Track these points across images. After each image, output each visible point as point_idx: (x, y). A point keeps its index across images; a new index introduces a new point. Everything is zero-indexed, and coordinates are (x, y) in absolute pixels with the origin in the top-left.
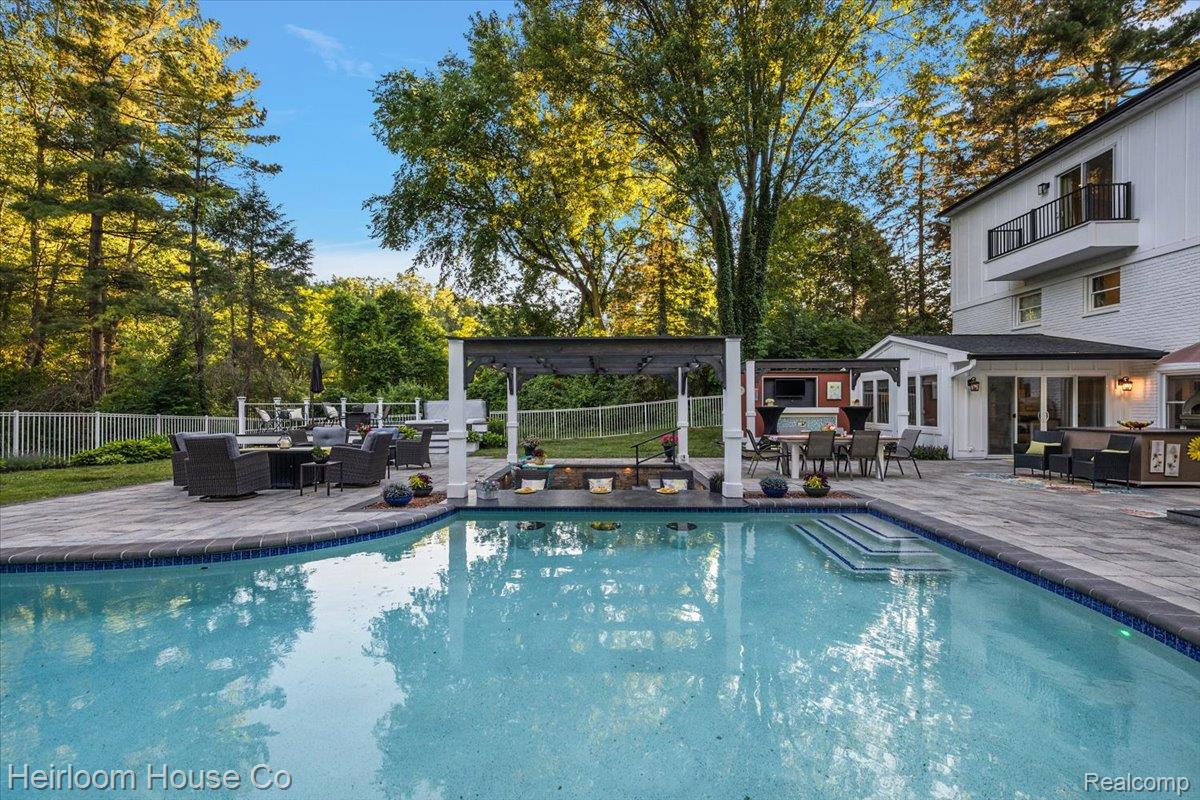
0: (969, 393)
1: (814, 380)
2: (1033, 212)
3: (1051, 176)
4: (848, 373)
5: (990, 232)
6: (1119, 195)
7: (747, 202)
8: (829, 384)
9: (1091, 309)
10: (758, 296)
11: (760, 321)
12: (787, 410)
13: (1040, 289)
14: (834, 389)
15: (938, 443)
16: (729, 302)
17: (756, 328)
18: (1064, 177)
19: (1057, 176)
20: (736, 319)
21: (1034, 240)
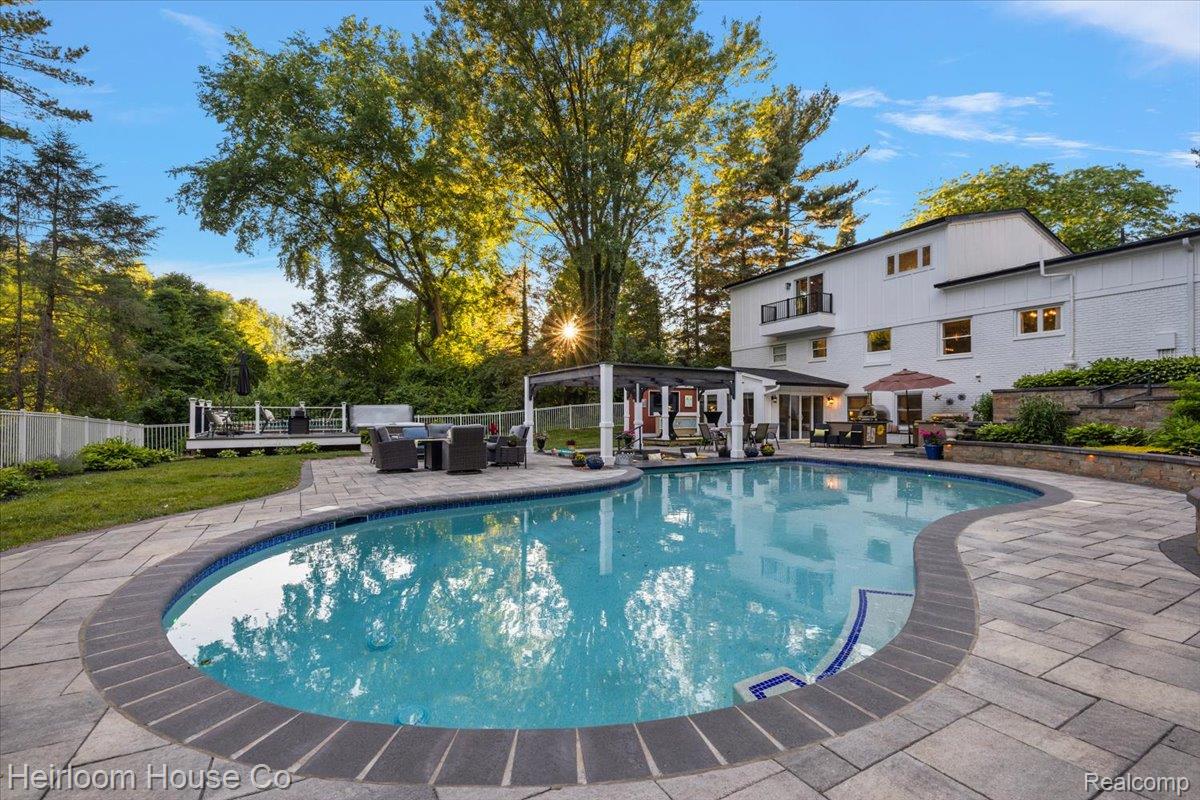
0: (772, 404)
1: (676, 393)
2: (788, 300)
3: (791, 281)
5: (762, 306)
6: (826, 299)
8: (686, 397)
9: (812, 359)
13: (786, 346)
14: (689, 400)
18: (798, 283)
19: (795, 281)
21: (788, 317)
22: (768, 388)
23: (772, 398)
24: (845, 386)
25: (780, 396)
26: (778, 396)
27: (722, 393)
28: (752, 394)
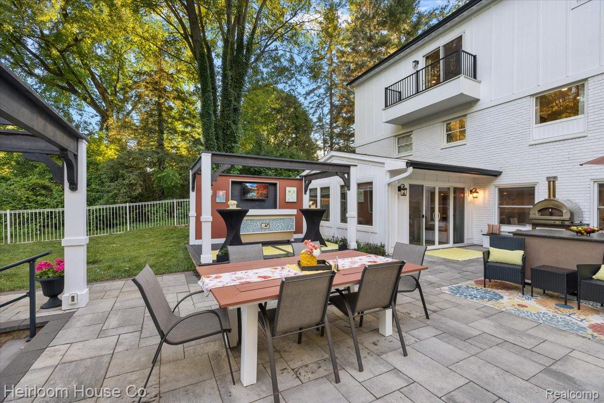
0: (399, 198)
1: (275, 185)
2: (417, 72)
3: (419, 56)
4: (302, 180)
5: (386, 89)
7: (225, 43)
8: (288, 189)
9: (445, 144)
10: (234, 122)
11: (235, 142)
12: (251, 212)
13: (412, 131)
14: (291, 194)
15: (376, 241)
16: (211, 123)
17: (233, 147)
18: (427, 57)
19: (424, 56)
20: (217, 138)
21: (418, 92)
22: (393, 173)
23: (400, 189)
24: (496, 174)
25: (411, 186)
26: (407, 186)
27: (334, 183)
28: (371, 183)
